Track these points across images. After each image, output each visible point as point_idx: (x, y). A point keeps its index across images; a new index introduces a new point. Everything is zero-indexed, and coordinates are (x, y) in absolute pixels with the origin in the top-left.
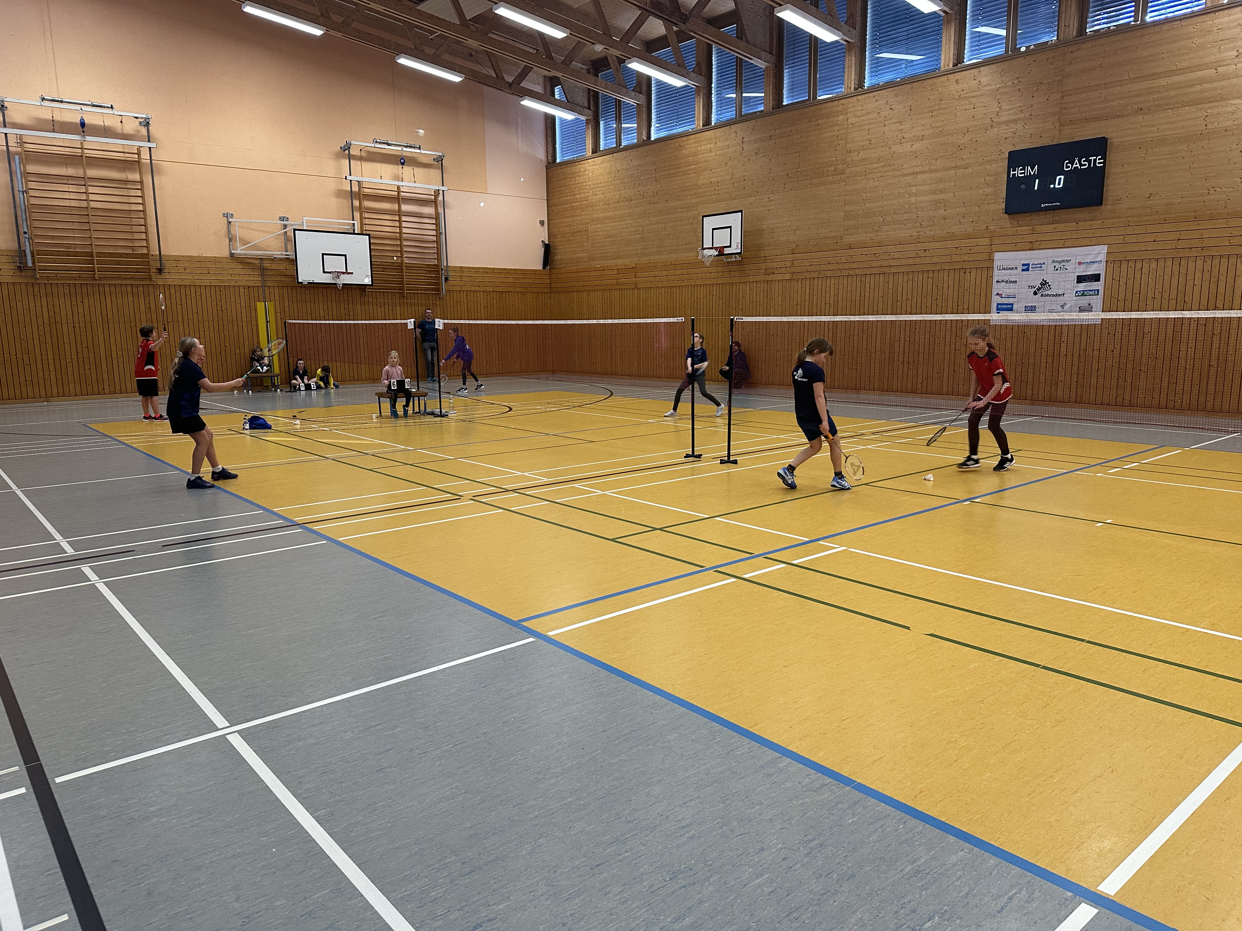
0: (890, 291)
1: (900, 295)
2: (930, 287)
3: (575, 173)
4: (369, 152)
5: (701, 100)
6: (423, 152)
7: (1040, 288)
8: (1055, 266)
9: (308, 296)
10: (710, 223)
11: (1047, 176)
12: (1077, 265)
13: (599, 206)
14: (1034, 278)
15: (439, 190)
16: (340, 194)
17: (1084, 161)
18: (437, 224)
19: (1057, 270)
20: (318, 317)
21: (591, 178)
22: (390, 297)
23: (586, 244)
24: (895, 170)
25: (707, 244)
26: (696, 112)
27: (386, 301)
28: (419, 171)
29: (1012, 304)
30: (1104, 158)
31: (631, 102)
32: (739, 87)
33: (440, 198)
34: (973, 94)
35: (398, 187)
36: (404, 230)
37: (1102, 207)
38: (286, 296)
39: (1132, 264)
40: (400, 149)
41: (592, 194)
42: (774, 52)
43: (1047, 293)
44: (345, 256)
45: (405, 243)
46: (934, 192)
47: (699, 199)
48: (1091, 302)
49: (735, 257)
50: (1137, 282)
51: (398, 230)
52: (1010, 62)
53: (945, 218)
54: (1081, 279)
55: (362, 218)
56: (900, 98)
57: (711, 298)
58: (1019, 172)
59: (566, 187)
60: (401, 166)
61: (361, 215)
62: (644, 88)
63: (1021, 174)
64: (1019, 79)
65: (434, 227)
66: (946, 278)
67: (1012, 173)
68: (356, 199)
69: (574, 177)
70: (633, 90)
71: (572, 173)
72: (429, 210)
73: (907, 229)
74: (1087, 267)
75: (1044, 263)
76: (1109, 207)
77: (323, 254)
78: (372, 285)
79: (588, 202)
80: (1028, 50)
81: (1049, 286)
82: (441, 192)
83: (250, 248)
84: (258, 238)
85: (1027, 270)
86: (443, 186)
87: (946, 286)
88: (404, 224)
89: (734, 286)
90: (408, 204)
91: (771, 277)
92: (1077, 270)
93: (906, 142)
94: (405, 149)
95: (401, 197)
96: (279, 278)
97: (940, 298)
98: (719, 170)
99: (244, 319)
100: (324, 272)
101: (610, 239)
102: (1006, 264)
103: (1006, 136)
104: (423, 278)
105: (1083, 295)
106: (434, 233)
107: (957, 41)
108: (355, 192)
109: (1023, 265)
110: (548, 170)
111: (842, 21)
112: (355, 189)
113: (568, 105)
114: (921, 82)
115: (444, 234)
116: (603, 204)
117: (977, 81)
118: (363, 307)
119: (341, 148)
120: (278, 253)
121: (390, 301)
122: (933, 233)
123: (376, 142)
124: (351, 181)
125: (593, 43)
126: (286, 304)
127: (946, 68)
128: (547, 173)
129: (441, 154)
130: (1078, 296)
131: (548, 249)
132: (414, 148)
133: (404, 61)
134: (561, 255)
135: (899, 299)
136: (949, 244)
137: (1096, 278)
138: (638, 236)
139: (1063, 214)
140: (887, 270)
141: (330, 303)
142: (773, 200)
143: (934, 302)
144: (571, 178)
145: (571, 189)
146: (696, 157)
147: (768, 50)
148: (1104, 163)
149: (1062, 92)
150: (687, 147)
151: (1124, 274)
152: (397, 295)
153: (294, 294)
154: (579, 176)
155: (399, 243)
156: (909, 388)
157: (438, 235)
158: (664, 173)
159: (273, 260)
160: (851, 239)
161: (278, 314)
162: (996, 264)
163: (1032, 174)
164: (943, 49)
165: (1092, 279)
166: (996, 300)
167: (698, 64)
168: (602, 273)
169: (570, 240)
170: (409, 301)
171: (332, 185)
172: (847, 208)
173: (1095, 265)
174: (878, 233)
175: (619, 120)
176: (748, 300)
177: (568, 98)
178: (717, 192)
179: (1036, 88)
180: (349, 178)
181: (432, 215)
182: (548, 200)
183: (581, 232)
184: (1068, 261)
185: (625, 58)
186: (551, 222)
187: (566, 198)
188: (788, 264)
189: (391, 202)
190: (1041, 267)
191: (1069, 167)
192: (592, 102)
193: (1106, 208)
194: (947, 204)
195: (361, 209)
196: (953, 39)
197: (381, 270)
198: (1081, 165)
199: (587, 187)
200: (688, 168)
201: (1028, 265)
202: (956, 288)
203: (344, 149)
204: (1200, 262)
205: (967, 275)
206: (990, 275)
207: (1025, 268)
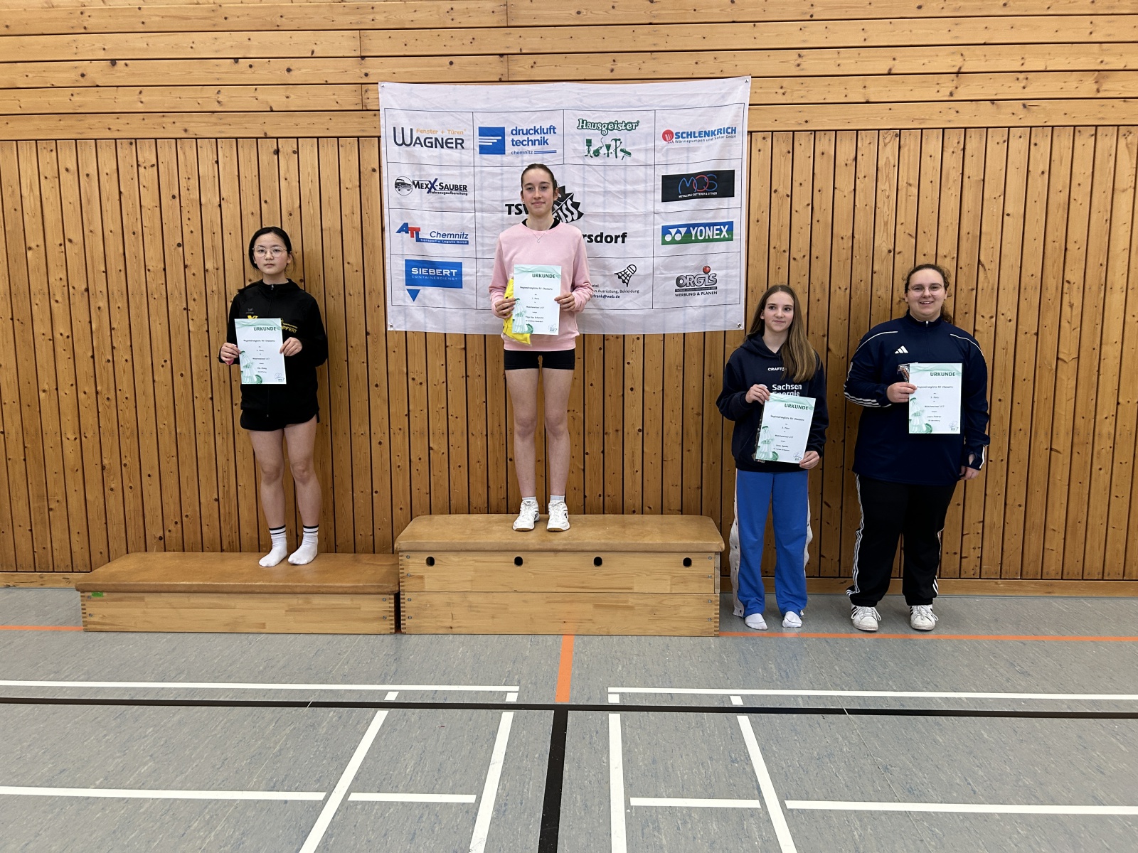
1: (32, 225)
2: (149, 200)
8: (589, 142)
12: (661, 141)
19: (597, 153)
29: (458, 266)
50: (844, 205)
54: (674, 188)
66: (207, 169)
74: (690, 149)
75: (551, 129)
81: (576, 205)
85: (499, 149)
87: (210, 198)
92: (660, 158)
97: (192, 242)
102: (422, 126)
105: (687, 239)
109: (484, 132)
130: (673, 242)
135: (34, 240)
137: (719, 184)
151: (803, 173)
162: (388, 121)
165: (711, 187)
166: (399, 250)
173: (715, 143)
184: (631, 126)
190: (544, 142)
201: (500, 132)
204: (1019, 145)
205: (287, 164)
206: (370, 161)
207: (490, 141)
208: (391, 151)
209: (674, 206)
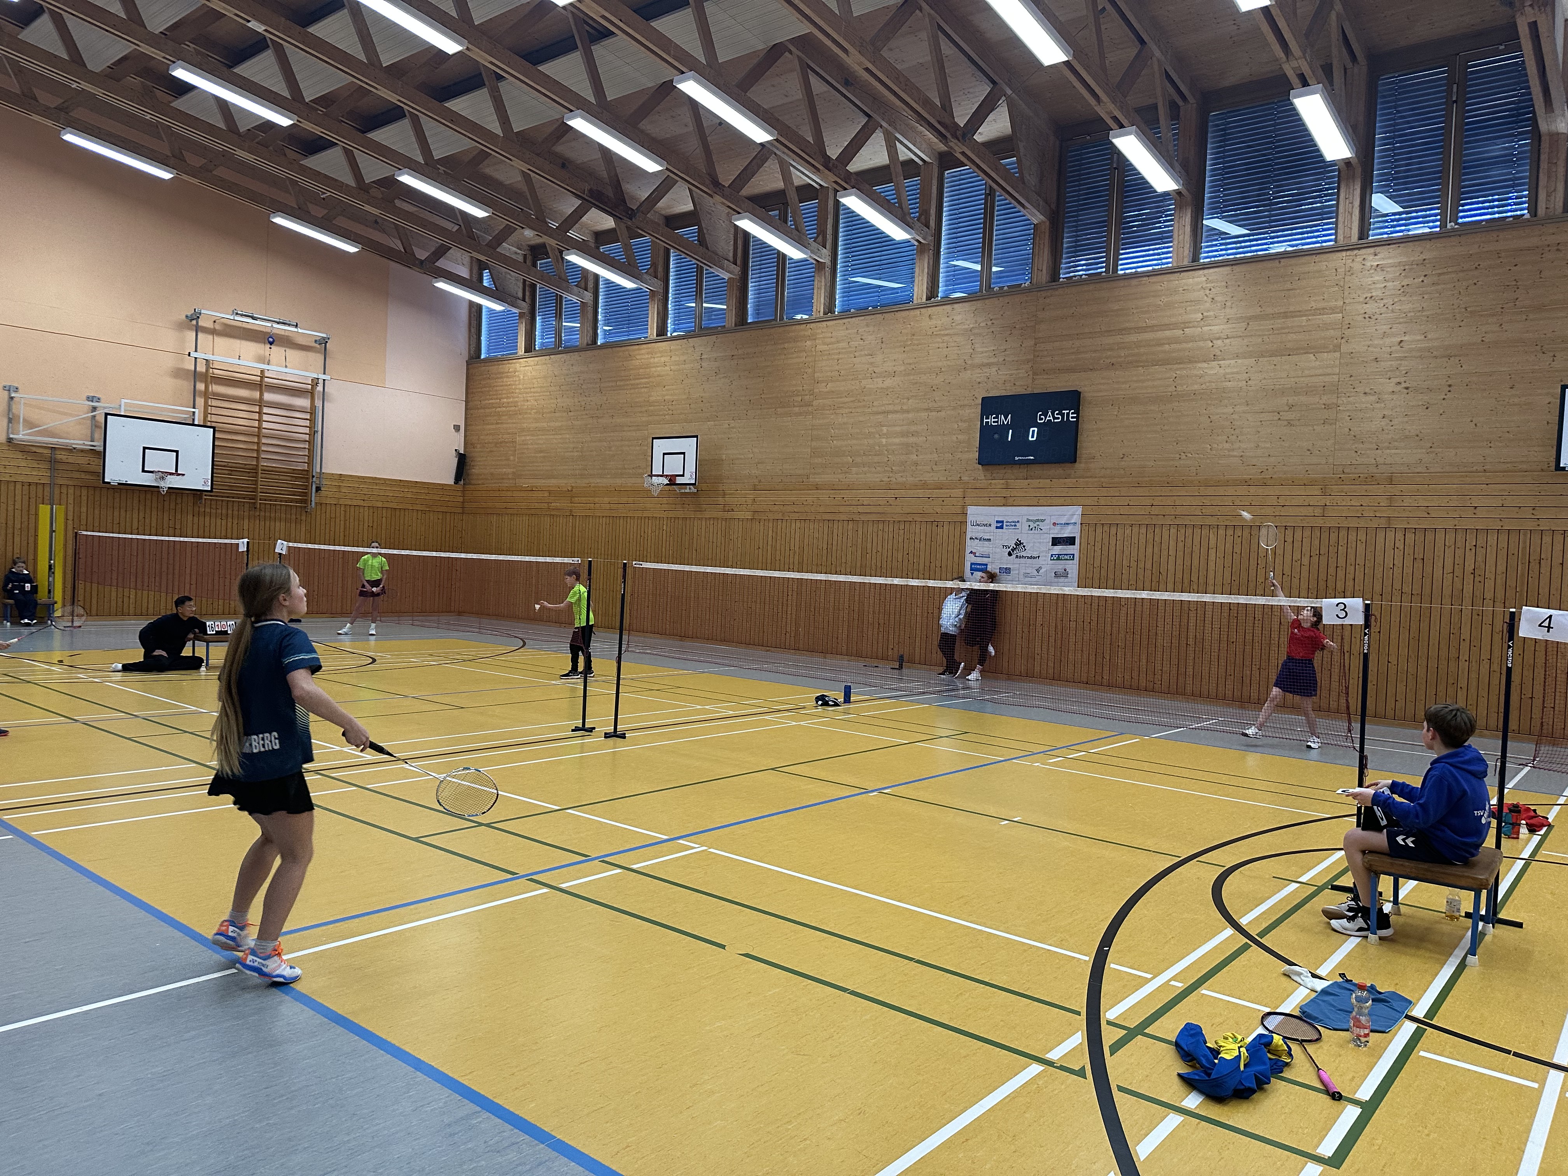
0: (860, 541)
1: (869, 546)
2: (901, 539)
3: (503, 373)
4: (226, 325)
5: (656, 306)
6: (300, 331)
7: (1015, 549)
8: (1029, 526)
9: (117, 500)
10: (660, 446)
11: (1021, 427)
12: (1052, 526)
13: (530, 414)
14: (1008, 537)
15: (318, 379)
16: (178, 373)
17: (1057, 414)
18: (312, 420)
19: (1032, 529)
20: (129, 530)
21: (522, 381)
22: (236, 508)
23: (512, 458)
24: (864, 406)
25: (657, 470)
26: (649, 319)
27: (230, 512)
28: (294, 355)
29: (987, 565)
30: (1077, 412)
31: (575, 299)
32: (698, 296)
33: (320, 388)
34: (946, 332)
35: (262, 372)
36: (265, 425)
37: (1077, 465)
38: (84, 498)
39: (1106, 528)
40: (269, 324)
41: (522, 399)
42: (739, 262)
43: (1022, 554)
44: (177, 452)
45: (264, 441)
46: (903, 434)
47: (650, 418)
48: (1067, 567)
49: (690, 489)
50: (1112, 550)
51: (256, 424)
52: (983, 301)
53: (916, 464)
54: (1056, 541)
55: (206, 406)
56: (871, 329)
57: (661, 534)
58: (993, 420)
59: (491, 389)
60: (269, 346)
61: (206, 403)
62: (591, 285)
63: (994, 422)
64: (993, 321)
65: (307, 423)
66: (917, 531)
67: (985, 420)
68: (201, 381)
69: (501, 378)
70: (576, 286)
71: (500, 373)
72: (304, 402)
73: (876, 473)
74: (1062, 529)
75: (1018, 522)
76: (1083, 465)
77: (145, 448)
78: (211, 491)
79: (517, 409)
80: (1001, 292)
81: (1024, 546)
82: (321, 381)
83: (40, 433)
84: (51, 421)
85: (1001, 527)
86: (324, 374)
87: (917, 540)
88: (265, 417)
89: (688, 522)
90: (274, 393)
91: (729, 515)
92: (1052, 531)
93: (877, 377)
94: (275, 325)
95: (264, 384)
96: (76, 475)
97: (911, 553)
98: (674, 387)
99: (18, 526)
100: (143, 471)
101: (542, 455)
102: (980, 520)
103: (978, 380)
104: (286, 485)
105: (1058, 559)
106: (307, 430)
107: (930, 273)
108: (201, 374)
109: (997, 522)
110: (470, 366)
111: (810, 238)
112: (201, 368)
113: (495, 294)
114: (892, 314)
115: (320, 433)
116: (536, 413)
117: (950, 319)
118: (196, 519)
119: (187, 316)
120: (79, 443)
121: (236, 513)
122: (904, 479)
123: (237, 314)
124: (196, 358)
125: (523, 228)
126: (84, 509)
127: (919, 301)
128: (468, 369)
129: (324, 335)
130: (1054, 560)
131: (463, 461)
132: (289, 325)
133: (279, 221)
134: (478, 469)
135: (869, 551)
136: (920, 493)
137: (1071, 541)
138: (576, 454)
139: (1037, 470)
140: (856, 517)
141: (148, 511)
142: (733, 428)
143: (906, 556)
144: (498, 378)
145: (496, 391)
146: (648, 370)
147: (731, 259)
148: (1077, 417)
149: (1035, 339)
150: (638, 357)
151: (1099, 539)
152: (247, 506)
153: (97, 498)
154: (507, 377)
155: (256, 440)
156: (880, 655)
157: (313, 433)
158: (611, 384)
159: (72, 450)
160: (818, 479)
161: (70, 522)
162: (970, 518)
163: (1006, 423)
164: (916, 281)
165: (1067, 542)
166: (969, 559)
167: (654, 265)
168: (530, 494)
169: (491, 451)
170: (262, 514)
171: (169, 362)
172: (814, 444)
173: (1070, 527)
174: (847, 475)
175: (559, 316)
176: (703, 539)
177: (498, 285)
178: (670, 412)
179: (1009, 332)
180: (193, 354)
181: (306, 408)
182: (467, 402)
183: (507, 443)
184: (1043, 521)
185: (563, 249)
186: (469, 428)
187: (490, 401)
188: (750, 501)
189: (251, 389)
190: (1015, 526)
191: (1042, 419)
192: (527, 293)
193: (1080, 465)
194: (920, 449)
195: (206, 395)
196: (926, 270)
197: (227, 472)
198: (1054, 418)
199: (517, 391)
200: (637, 381)
201: (1002, 522)
202: (928, 542)
203: (190, 318)
204: (1173, 531)
205: (940, 529)
206: (963, 530)
207: (999, 525)
208: (969, 527)
209: (1056, 547)
